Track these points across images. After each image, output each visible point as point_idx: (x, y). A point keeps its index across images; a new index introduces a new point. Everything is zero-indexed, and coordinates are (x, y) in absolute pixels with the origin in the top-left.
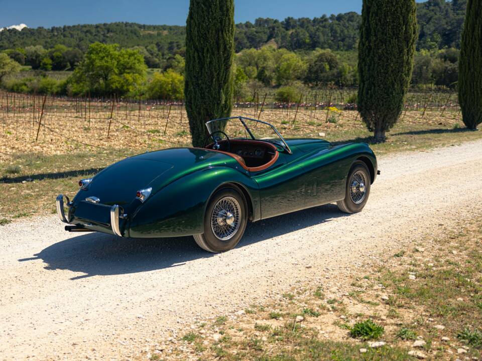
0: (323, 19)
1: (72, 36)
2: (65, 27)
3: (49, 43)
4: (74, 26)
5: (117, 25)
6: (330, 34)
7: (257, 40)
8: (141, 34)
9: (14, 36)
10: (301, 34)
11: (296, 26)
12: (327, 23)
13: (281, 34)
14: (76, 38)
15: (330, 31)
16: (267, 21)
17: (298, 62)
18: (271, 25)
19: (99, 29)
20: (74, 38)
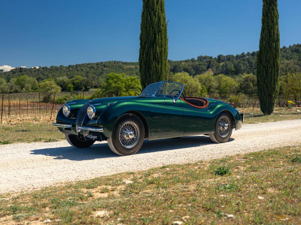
0: (243, 55)
1: (82, 70)
2: (76, 65)
3: (69, 75)
4: (82, 64)
5: (109, 62)
6: (248, 65)
7: (200, 70)
8: (125, 68)
9: (46, 71)
10: (229, 65)
11: (225, 60)
12: (245, 58)
13: (216, 65)
14: (85, 71)
15: (247, 63)
16: (205, 58)
17: (233, 82)
18: (208, 60)
19: (99, 66)
20: (83, 72)
